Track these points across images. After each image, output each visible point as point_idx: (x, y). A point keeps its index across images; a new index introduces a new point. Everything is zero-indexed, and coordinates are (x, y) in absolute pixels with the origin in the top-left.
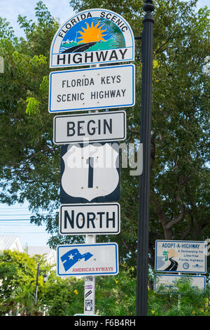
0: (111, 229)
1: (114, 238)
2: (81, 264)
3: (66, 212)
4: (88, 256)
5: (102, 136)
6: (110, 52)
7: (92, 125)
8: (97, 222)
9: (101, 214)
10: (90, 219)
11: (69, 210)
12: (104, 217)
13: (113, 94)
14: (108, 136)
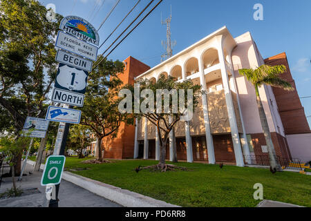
0: (79, 104)
1: (79, 108)
2: (61, 116)
3: (57, 92)
4: (65, 114)
5: (80, 67)
6: (89, 38)
7: (77, 61)
8: (73, 100)
9: (75, 97)
10: (70, 98)
11: (59, 91)
12: (77, 99)
13: (88, 53)
14: (83, 67)
